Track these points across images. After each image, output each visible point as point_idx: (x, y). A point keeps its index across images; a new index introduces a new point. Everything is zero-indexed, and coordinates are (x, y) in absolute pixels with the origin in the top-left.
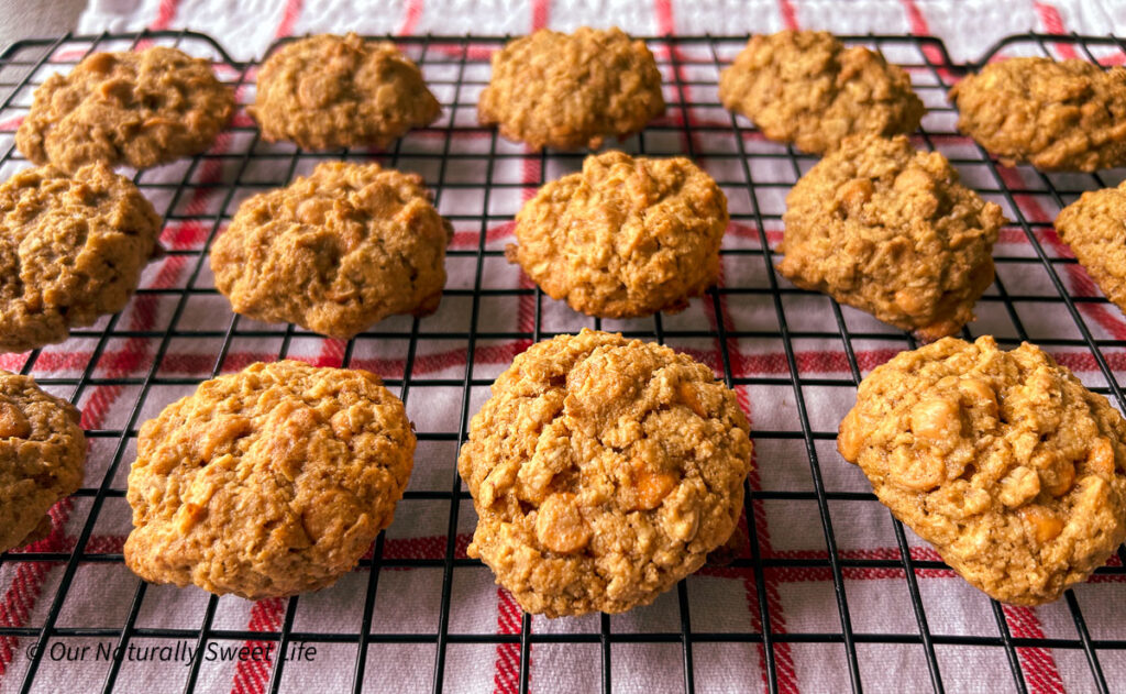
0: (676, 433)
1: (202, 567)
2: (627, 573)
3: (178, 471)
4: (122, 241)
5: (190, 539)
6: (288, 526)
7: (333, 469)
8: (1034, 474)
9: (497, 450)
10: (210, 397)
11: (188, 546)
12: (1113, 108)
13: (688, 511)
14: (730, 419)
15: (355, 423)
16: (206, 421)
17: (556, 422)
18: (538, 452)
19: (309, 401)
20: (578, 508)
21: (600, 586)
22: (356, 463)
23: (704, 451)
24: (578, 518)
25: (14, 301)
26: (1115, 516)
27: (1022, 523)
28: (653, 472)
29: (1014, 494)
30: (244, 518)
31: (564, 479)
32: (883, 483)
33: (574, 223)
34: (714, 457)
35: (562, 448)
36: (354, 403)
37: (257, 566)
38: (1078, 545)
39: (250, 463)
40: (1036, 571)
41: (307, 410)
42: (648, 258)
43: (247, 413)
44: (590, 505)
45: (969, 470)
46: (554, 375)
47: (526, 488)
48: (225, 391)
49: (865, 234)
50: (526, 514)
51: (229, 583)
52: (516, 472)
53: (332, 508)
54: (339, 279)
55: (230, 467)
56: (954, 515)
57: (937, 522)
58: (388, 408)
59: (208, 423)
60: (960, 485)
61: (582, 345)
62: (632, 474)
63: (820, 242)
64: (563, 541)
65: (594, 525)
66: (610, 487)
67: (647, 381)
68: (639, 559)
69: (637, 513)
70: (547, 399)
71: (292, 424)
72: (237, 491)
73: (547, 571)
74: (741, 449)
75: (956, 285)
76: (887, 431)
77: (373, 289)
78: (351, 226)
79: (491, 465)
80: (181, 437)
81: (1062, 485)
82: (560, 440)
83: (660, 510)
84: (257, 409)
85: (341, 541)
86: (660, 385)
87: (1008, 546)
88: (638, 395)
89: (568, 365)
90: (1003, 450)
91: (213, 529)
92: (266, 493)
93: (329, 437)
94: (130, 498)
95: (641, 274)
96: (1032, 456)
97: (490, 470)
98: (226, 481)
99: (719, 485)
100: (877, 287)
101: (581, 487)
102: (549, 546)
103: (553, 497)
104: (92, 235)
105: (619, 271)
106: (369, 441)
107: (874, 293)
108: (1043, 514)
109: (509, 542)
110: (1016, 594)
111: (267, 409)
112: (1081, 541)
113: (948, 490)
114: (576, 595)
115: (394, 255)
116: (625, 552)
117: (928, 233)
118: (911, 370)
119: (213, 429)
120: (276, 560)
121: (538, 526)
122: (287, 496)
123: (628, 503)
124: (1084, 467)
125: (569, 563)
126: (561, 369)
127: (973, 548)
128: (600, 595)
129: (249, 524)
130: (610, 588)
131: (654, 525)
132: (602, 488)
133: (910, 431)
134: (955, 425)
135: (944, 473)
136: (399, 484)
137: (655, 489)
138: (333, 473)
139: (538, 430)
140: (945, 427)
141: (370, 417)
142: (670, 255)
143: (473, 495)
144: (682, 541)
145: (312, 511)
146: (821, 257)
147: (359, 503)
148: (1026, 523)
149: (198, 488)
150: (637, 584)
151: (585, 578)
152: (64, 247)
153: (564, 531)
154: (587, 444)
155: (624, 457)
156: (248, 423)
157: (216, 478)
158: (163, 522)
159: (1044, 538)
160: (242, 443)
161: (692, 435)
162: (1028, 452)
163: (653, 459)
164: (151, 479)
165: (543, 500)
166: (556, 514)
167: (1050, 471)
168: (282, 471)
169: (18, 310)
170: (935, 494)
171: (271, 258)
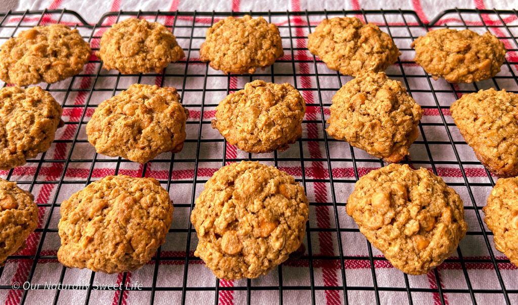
0: (277, 206)
1: (91, 261)
2: (256, 262)
3: (80, 223)
4: (49, 122)
5: (87, 250)
6: (124, 245)
7: (142, 221)
8: (417, 223)
9: (206, 213)
10: (91, 192)
11: (86, 253)
12: (479, 55)
13: (280, 238)
14: (300, 199)
15: (150, 203)
16: (90, 202)
17: (230, 201)
18: (222, 215)
19: (131, 193)
20: (238, 236)
21: (246, 267)
22: (151, 219)
23: (288, 213)
24: (237, 241)
25: (5, 149)
26: (448, 239)
27: (412, 242)
28: (267, 222)
29: (409, 231)
30: (108, 242)
31: (232, 225)
32: (361, 225)
33: (240, 113)
34: (291, 215)
35: (232, 213)
36: (149, 194)
37: (113, 260)
38: (434, 251)
39: (109, 220)
40: (418, 261)
41: (131, 197)
42: (270, 129)
43: (106, 198)
44: (243, 235)
45: (393, 221)
46: (229, 182)
47: (217, 229)
48: (97, 189)
49: (361, 119)
50: (217, 239)
51: (101, 267)
52: (214, 222)
53: (141, 237)
54: (141, 139)
55: (101, 221)
56: (387, 239)
57: (381, 242)
58: (163, 196)
59: (92, 203)
60: (389, 227)
61: (241, 169)
62: (258, 223)
63: (343, 121)
64: (232, 249)
65: (244, 243)
66: (250, 228)
67: (266, 184)
68: (261, 257)
69: (260, 239)
70: (226, 192)
71: (126, 204)
72: (105, 231)
73: (225, 262)
74: (303, 212)
75: (399, 140)
76: (362, 204)
77: (155, 143)
78: (147, 116)
79: (204, 219)
80: (81, 209)
81: (429, 227)
82: (231, 209)
83: (270, 237)
84: (111, 197)
85: (145, 250)
86: (271, 186)
87: (407, 251)
88: (262, 190)
89: (235, 177)
90: (406, 213)
91: (96, 246)
92: (116, 232)
93: (140, 208)
94: (60, 233)
95: (267, 136)
96: (417, 215)
97: (203, 221)
98: (100, 227)
99: (294, 227)
100: (366, 140)
101: (239, 228)
102: (226, 252)
103: (228, 232)
104: (36, 120)
105: (258, 135)
106: (155, 210)
107: (365, 143)
108: (421, 238)
109: (211, 250)
110: (411, 270)
111: (114, 197)
112: (435, 249)
113: (384, 228)
114: (237, 271)
115: (164, 128)
116: (255, 254)
117: (387, 118)
118: (375, 179)
119: (94, 206)
120: (120, 258)
121: (222, 244)
122: (124, 233)
123: (257, 235)
124: (440, 220)
125: (234, 258)
126: (232, 179)
127: (393, 252)
128: (246, 271)
129: (110, 244)
130: (250, 268)
131: (267, 243)
132: (247, 228)
133: (371, 204)
134: (387, 203)
135: (383, 222)
136: (167, 227)
137: (267, 229)
138: (142, 223)
139: (223, 205)
140: (383, 203)
141: (155, 199)
142: (279, 128)
143: (197, 231)
144: (278, 249)
145: (133, 238)
146: (343, 128)
147: (151, 235)
148: (414, 242)
149: (89, 229)
150: (261, 266)
151: (240, 264)
152: (25, 125)
153: (232, 246)
154: (242, 211)
155: (256, 216)
156: (107, 203)
157: (97, 226)
158: (75, 243)
159: (421, 248)
160: (105, 211)
161: (283, 207)
162: (415, 213)
163: (267, 217)
164: (70, 226)
165: (224, 233)
166: (229, 239)
167: (424, 222)
168: (122, 222)
169: (7, 153)
170: (379, 230)
171: (113, 131)
